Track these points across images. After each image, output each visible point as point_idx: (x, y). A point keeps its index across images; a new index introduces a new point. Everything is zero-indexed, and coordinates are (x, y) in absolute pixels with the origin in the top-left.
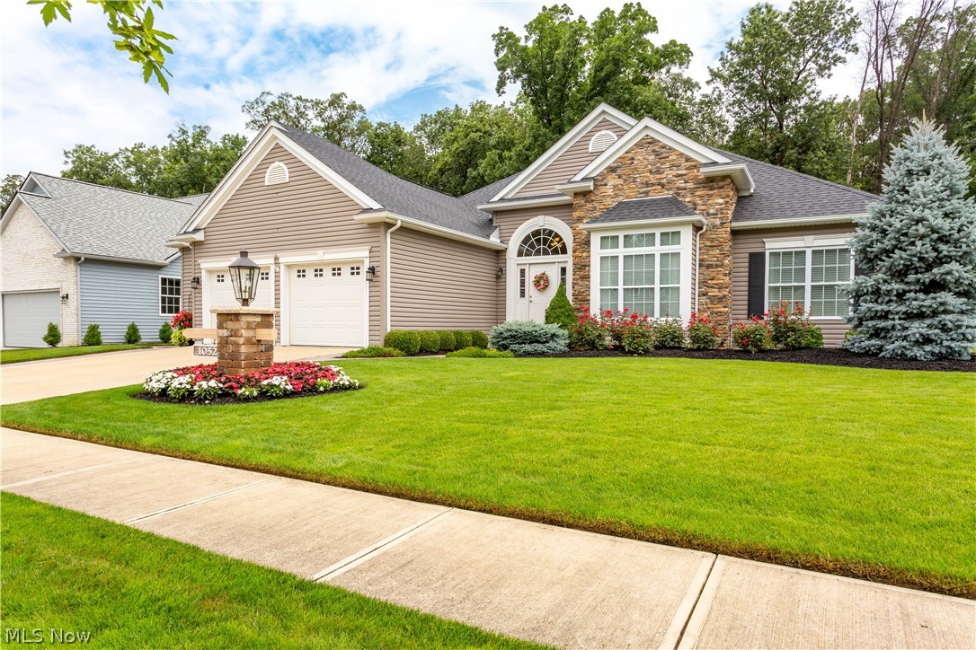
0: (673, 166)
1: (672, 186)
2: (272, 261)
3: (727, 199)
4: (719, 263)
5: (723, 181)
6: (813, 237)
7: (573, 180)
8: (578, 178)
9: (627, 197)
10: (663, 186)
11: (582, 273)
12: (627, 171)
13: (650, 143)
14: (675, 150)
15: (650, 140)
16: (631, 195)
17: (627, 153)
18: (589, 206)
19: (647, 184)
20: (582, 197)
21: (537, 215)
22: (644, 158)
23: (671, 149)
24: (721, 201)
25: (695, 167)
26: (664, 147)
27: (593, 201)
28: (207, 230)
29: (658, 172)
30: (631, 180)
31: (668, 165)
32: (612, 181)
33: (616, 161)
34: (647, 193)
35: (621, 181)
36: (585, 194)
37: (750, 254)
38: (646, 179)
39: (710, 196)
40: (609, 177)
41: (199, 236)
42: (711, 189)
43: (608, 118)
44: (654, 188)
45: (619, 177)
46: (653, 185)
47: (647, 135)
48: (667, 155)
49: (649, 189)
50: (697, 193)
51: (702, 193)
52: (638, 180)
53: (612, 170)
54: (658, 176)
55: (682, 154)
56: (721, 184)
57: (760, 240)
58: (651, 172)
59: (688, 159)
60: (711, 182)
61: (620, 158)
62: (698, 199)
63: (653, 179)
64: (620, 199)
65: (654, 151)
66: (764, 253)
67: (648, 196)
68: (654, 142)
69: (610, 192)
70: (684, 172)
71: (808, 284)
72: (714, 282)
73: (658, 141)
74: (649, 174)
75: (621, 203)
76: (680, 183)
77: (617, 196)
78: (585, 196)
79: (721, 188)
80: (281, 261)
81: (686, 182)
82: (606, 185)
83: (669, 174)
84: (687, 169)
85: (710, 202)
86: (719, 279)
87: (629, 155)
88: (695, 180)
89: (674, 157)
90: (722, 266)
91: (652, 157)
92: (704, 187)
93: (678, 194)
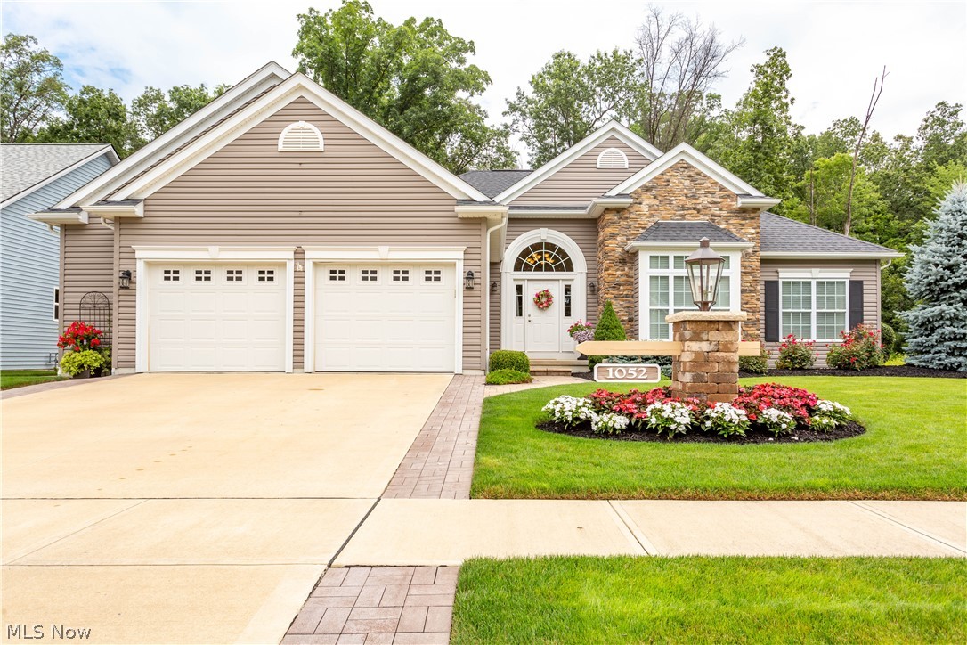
0: (708, 192)
1: (707, 212)
2: (291, 255)
3: (758, 230)
4: (752, 289)
5: (753, 212)
6: (819, 269)
7: (607, 194)
8: (614, 193)
9: (663, 219)
10: (699, 211)
11: (616, 292)
12: (662, 192)
13: (685, 168)
14: (709, 178)
15: (685, 165)
16: (667, 216)
17: (662, 174)
18: (623, 223)
19: (683, 208)
20: (614, 213)
21: (539, 227)
22: (679, 182)
23: (705, 176)
24: (753, 231)
25: (729, 196)
26: (699, 174)
27: (627, 218)
28: (149, 202)
29: (694, 197)
30: (667, 201)
31: (703, 191)
32: (647, 200)
33: (651, 181)
34: (683, 216)
35: (656, 202)
36: (619, 210)
37: (765, 281)
38: (682, 203)
39: (743, 225)
40: (644, 196)
41: (139, 210)
42: (744, 219)
43: (617, 136)
44: (690, 212)
45: (655, 197)
46: (689, 209)
47: (682, 160)
48: (702, 182)
49: (686, 212)
50: (731, 222)
51: (735, 221)
52: (674, 202)
53: (647, 189)
54: (695, 201)
55: (716, 183)
56: (752, 215)
57: (774, 269)
58: (686, 196)
59: (722, 189)
60: (744, 212)
61: (655, 178)
62: (732, 227)
63: (689, 203)
64: (656, 219)
65: (689, 176)
66: (778, 281)
67: (684, 219)
68: (688, 167)
69: (646, 211)
70: (719, 200)
71: (814, 311)
72: (748, 306)
73: (693, 167)
74: (684, 198)
75: (656, 223)
76: (715, 210)
77: (653, 216)
78: (618, 212)
79: (752, 219)
80: (307, 255)
81: (720, 210)
82: (640, 204)
83: (704, 201)
84: (720, 197)
85: (743, 231)
86: (753, 303)
87: (665, 176)
88: (729, 207)
89: (709, 185)
90: (755, 291)
91: (687, 182)
92: (737, 216)
93: (713, 221)
